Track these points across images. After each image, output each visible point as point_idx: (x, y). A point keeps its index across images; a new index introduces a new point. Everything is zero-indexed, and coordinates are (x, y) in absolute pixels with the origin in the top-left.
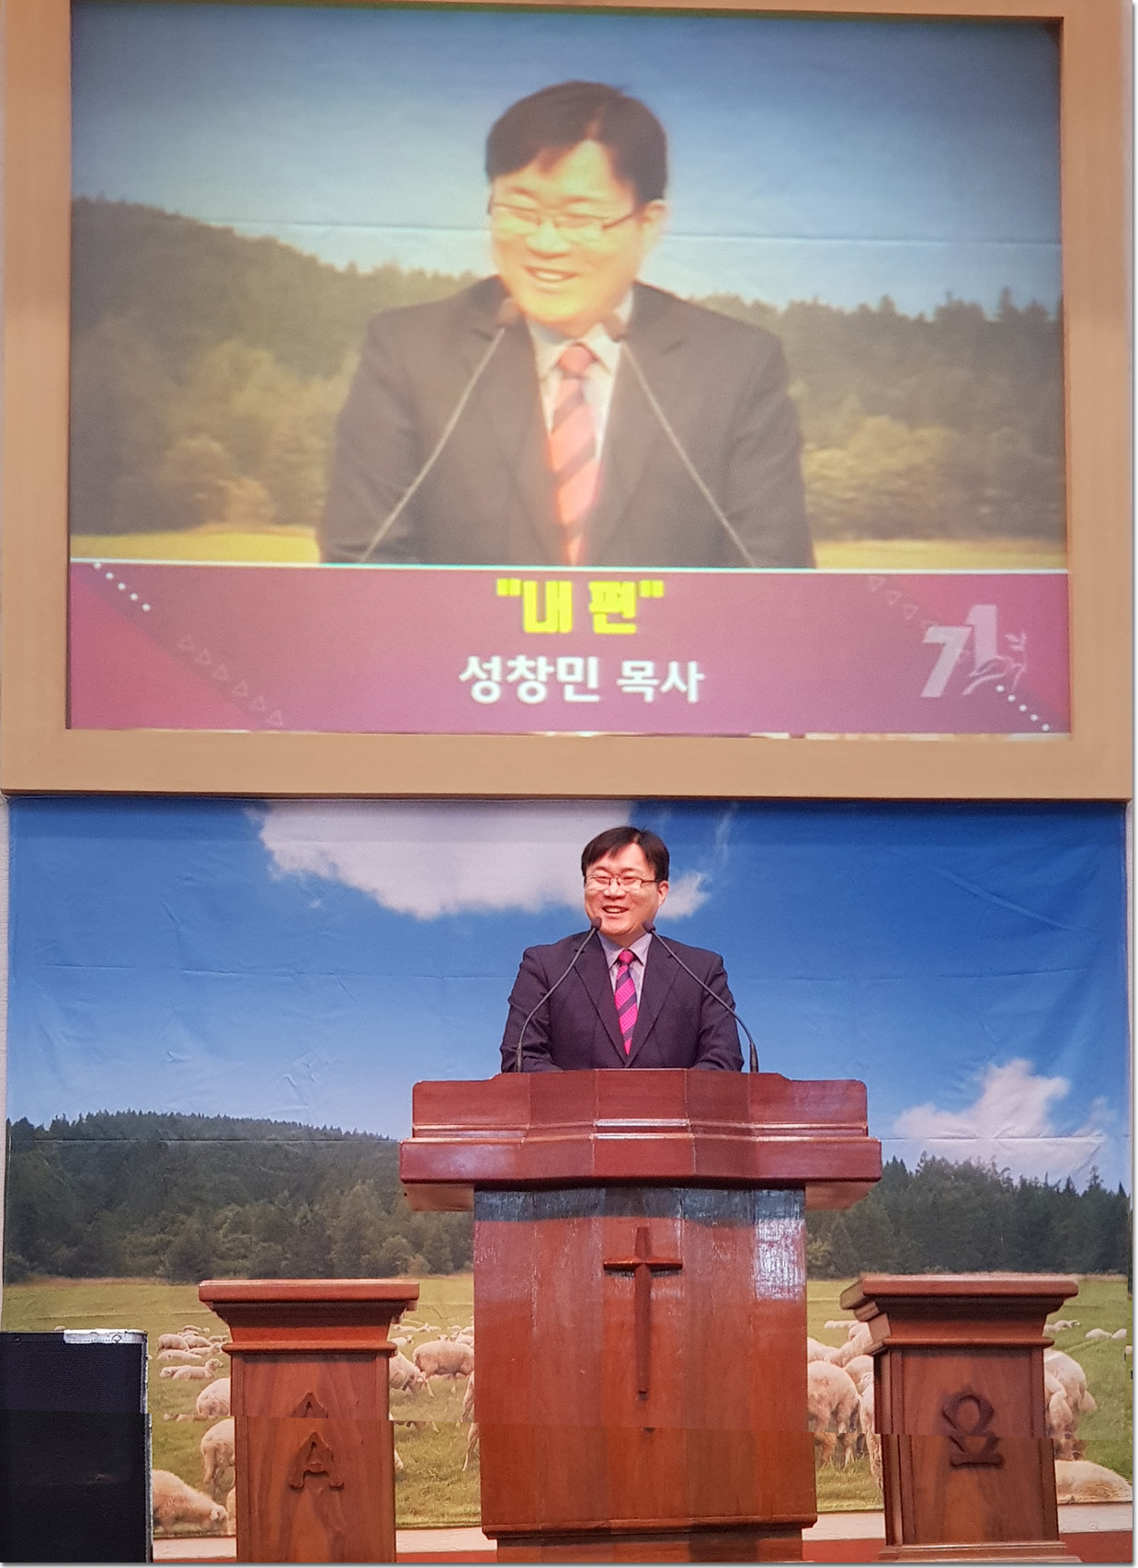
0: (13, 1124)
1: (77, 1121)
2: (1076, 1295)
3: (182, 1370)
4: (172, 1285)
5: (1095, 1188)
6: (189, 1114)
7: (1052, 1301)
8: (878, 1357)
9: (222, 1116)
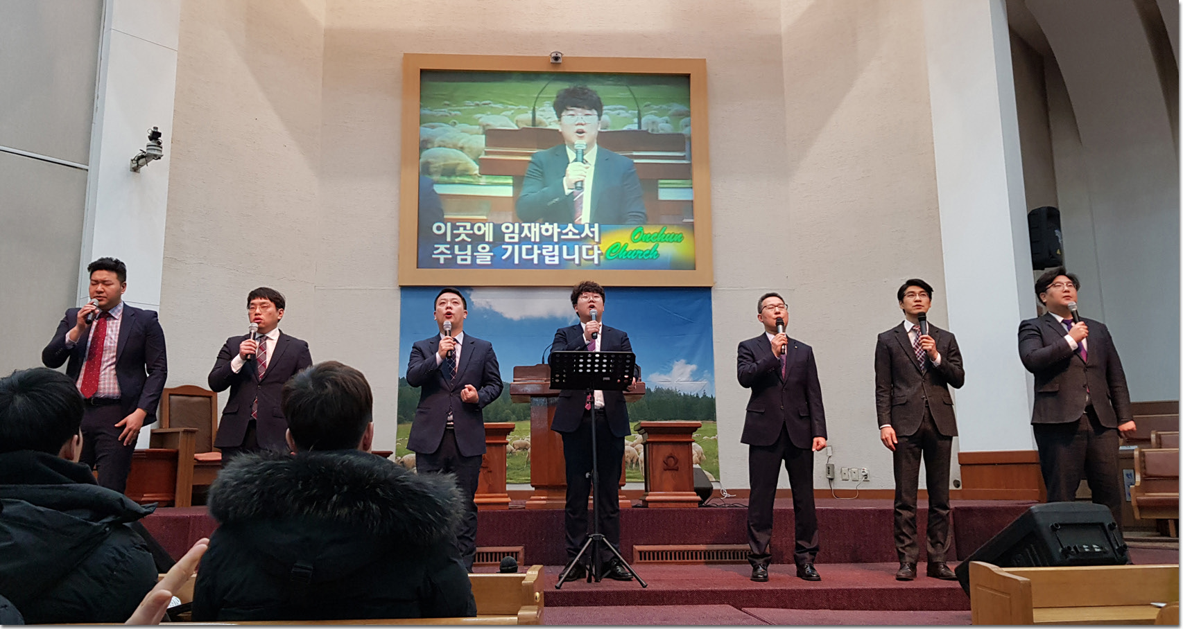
2: (700, 427)
5: (705, 396)
7: (694, 429)
8: (644, 445)
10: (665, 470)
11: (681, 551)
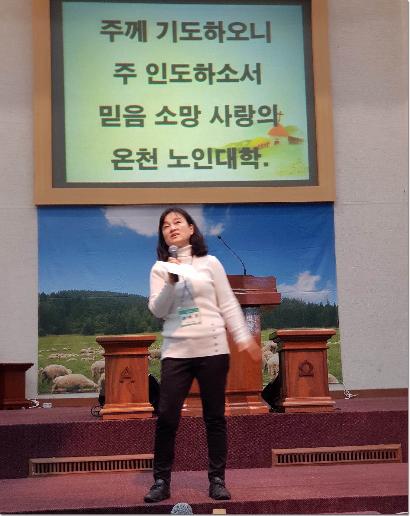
0: (40, 294)
1: (58, 292)
2: (335, 334)
3: (87, 359)
4: (84, 336)
5: (328, 305)
6: (87, 290)
7: (327, 337)
8: (280, 353)
9: (96, 291)
10: (300, 376)
11: (317, 453)
